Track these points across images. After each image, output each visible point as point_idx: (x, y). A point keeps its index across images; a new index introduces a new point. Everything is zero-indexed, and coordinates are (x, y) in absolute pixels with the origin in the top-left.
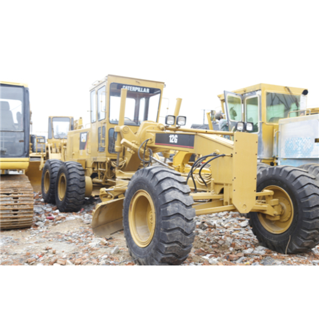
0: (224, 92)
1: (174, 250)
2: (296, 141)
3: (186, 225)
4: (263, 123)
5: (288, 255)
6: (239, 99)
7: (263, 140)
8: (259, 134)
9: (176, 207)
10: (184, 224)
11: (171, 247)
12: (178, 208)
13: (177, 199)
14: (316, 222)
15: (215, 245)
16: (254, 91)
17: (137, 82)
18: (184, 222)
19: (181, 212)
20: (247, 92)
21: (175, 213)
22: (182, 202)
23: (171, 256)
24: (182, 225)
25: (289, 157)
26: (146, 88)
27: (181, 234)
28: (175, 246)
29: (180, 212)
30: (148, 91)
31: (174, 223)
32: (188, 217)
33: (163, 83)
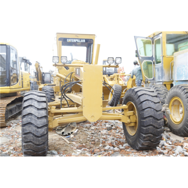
0: (135, 37)
1: (29, 147)
2: (182, 68)
3: (36, 131)
4: (164, 56)
5: (136, 151)
6: (150, 41)
7: (164, 68)
8: (161, 64)
9: (29, 118)
10: (35, 130)
11: (27, 145)
12: (31, 119)
13: (31, 113)
14: (149, 128)
15: (93, 142)
16: (158, 34)
17: (76, 36)
18: (35, 128)
19: (33, 122)
20: (155, 35)
21: (28, 122)
22: (34, 115)
23: (29, 150)
24: (33, 131)
25: (178, 80)
26: (83, 39)
27: (33, 137)
28: (30, 145)
29: (31, 122)
30: (84, 41)
31: (27, 129)
32: (38, 125)
33: (95, 35)
